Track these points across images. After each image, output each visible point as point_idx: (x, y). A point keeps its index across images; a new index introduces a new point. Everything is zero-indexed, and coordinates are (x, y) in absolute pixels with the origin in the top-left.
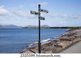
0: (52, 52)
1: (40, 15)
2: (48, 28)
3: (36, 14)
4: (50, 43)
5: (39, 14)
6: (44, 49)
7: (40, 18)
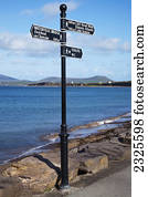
0: (109, 159)
1: (64, 40)
2: (108, 84)
3: (51, 36)
4: (112, 131)
5: (62, 38)
6: (83, 151)
7: (66, 52)
